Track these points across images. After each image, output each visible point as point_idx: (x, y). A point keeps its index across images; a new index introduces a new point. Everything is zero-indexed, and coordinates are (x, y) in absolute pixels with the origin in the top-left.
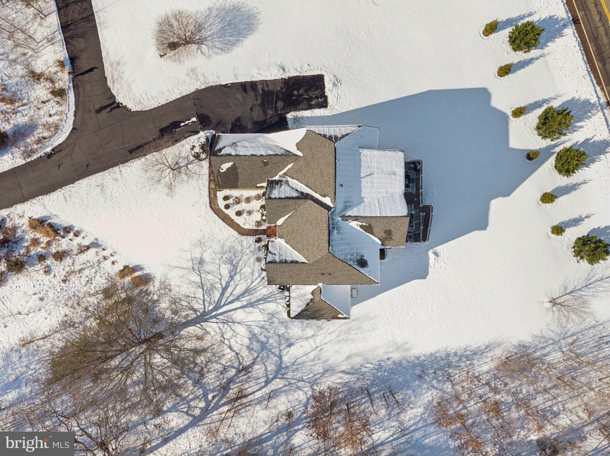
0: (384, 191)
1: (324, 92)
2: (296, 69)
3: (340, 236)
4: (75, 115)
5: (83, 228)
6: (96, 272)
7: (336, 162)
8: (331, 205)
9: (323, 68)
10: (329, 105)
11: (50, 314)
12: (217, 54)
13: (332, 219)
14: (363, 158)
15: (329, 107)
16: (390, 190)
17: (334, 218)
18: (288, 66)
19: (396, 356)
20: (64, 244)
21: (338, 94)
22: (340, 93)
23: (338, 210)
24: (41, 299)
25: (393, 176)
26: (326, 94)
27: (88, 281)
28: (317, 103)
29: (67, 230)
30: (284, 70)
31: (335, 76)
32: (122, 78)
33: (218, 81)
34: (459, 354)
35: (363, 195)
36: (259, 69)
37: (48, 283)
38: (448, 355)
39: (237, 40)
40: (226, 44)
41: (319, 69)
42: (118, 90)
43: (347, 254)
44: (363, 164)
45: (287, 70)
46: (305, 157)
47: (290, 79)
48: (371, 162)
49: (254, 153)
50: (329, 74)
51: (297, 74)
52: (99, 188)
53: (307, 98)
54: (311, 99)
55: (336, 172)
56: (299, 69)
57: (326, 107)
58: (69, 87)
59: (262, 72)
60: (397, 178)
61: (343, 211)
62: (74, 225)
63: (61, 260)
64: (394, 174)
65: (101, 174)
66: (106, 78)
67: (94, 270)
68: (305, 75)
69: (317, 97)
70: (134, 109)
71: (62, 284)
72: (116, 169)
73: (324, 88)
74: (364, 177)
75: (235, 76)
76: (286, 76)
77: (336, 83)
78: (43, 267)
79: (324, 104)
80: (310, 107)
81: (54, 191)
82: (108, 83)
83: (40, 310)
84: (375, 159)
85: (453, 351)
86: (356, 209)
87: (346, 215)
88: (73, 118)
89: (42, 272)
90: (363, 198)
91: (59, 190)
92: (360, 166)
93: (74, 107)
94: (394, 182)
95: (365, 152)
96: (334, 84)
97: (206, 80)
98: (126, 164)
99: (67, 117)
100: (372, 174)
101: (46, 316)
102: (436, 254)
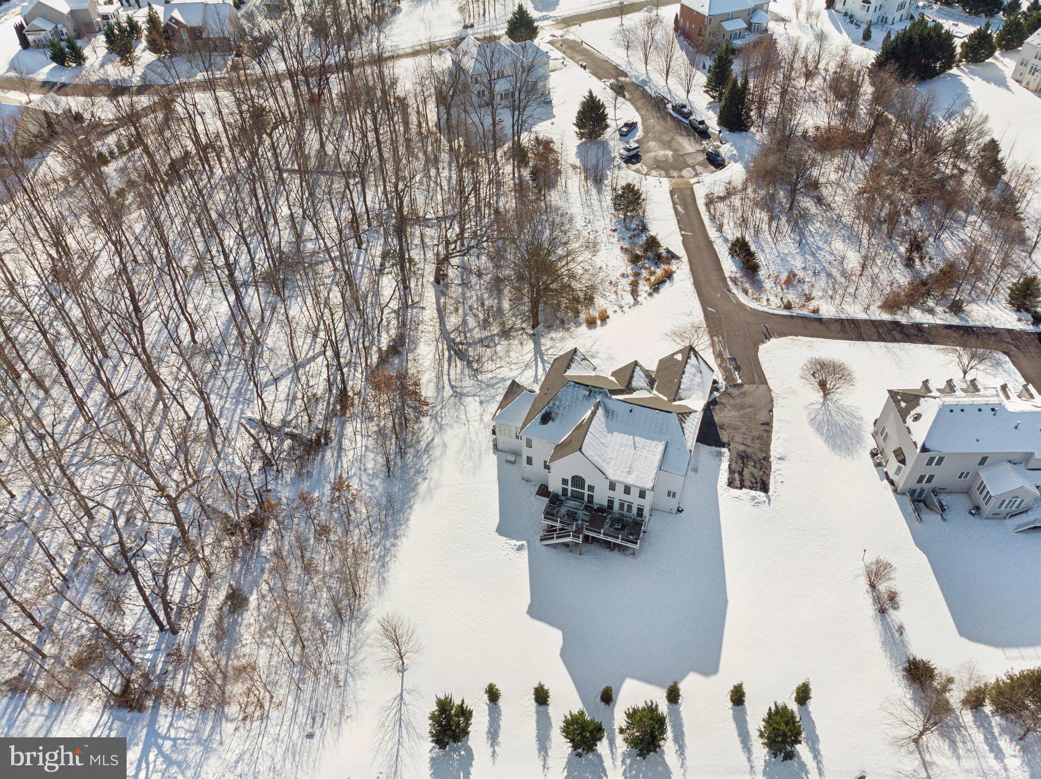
0: (614, 457)
1: (746, 487)
2: (779, 470)
3: (581, 397)
4: (764, 312)
6: (611, 301)
7: (656, 409)
8: (614, 397)
9: (776, 493)
10: (731, 489)
11: (585, 270)
12: (809, 414)
13: (600, 393)
14: (655, 443)
15: (728, 487)
16: (613, 463)
18: (784, 463)
19: (423, 487)
20: (644, 287)
21: (741, 499)
22: (742, 501)
23: (607, 400)
25: (628, 470)
26: (744, 489)
28: (735, 478)
29: (656, 290)
30: (780, 459)
31: (764, 501)
32: (795, 345)
33: (778, 406)
34: (392, 549)
35: (615, 433)
36: (786, 439)
37: (613, 274)
38: (396, 537)
39: (822, 434)
40: (820, 424)
41: (775, 490)
42: (784, 341)
43: (561, 402)
44: (649, 441)
45: (780, 462)
47: (769, 461)
48: (648, 451)
50: (767, 497)
51: (773, 470)
52: (689, 312)
53: (742, 471)
54: (741, 473)
55: (647, 407)
56: (779, 472)
57: (729, 485)
58: (792, 313)
59: (780, 441)
60: (624, 474)
61: (605, 406)
62: (659, 294)
63: (630, 284)
64: (629, 473)
66: (797, 336)
67: (613, 300)
68: (771, 476)
69: (742, 481)
70: (761, 347)
71: (608, 281)
72: (704, 325)
73: (751, 489)
74: (634, 439)
75: (781, 420)
76: (773, 459)
77: (755, 501)
78: (628, 274)
79: (731, 484)
80: (731, 471)
84: (651, 456)
85: (399, 543)
86: (603, 419)
87: (600, 407)
89: (624, 272)
90: (612, 433)
92: (647, 438)
94: (621, 469)
95: (661, 447)
96: (754, 499)
97: (781, 399)
100: (635, 447)
102: (520, 548)
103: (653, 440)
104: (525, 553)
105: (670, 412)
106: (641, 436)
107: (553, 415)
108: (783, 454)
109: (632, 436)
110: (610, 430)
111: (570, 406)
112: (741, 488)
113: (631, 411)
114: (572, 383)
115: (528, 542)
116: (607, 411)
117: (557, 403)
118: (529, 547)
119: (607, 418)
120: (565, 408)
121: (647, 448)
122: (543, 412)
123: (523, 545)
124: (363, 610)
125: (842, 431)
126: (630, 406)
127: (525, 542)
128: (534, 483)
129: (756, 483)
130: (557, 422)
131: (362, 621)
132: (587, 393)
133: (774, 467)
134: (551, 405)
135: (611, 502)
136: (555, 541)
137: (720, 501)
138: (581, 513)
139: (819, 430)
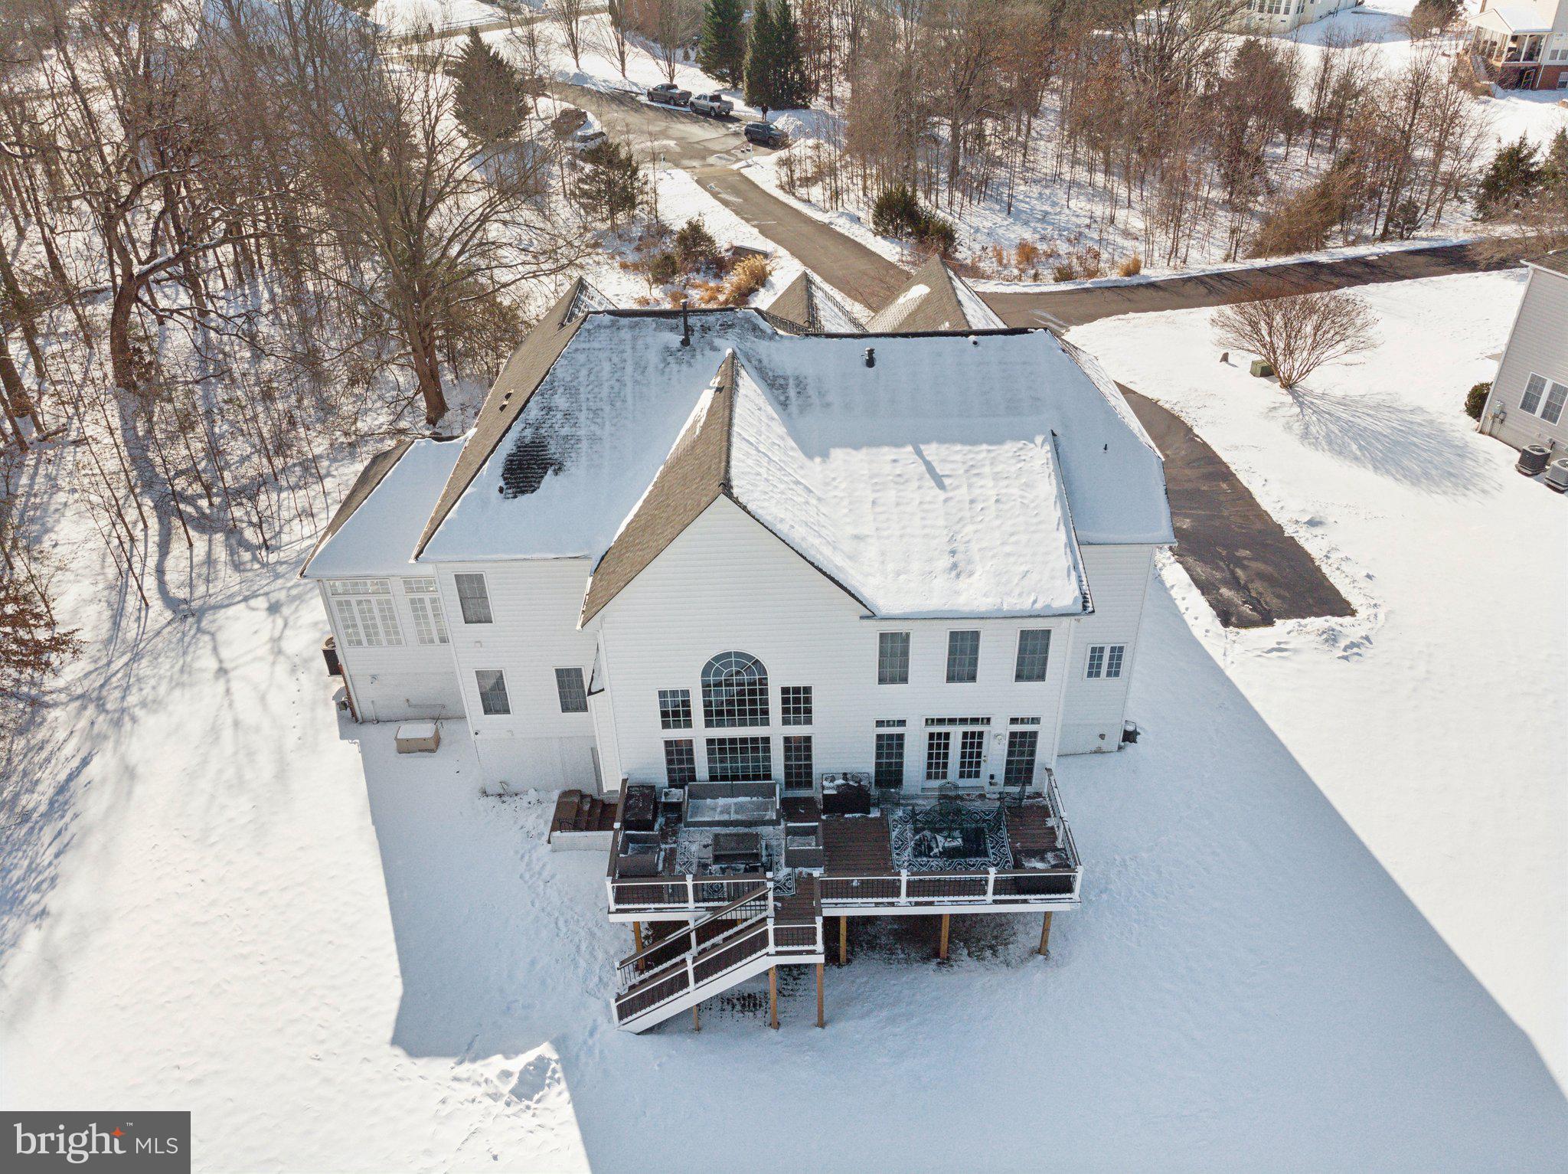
1: (1284, 616)
2: (1332, 550)
9: (1378, 611)
13: (728, 326)
14: (1008, 447)
15: (1229, 629)
18: (1333, 530)
23: (763, 346)
26: (1278, 621)
28: (1229, 599)
30: (1311, 525)
31: (1365, 638)
40: (1330, 441)
41: (1371, 602)
44: (981, 447)
45: (1318, 532)
47: (1289, 541)
51: (1316, 554)
53: (1235, 577)
54: (1238, 587)
55: (927, 336)
56: (1336, 556)
57: (1227, 623)
59: (1274, 486)
61: (761, 370)
64: (956, 569)
68: (1325, 570)
69: (1256, 603)
73: (1300, 615)
76: (1292, 531)
79: (1232, 618)
80: (1204, 585)
84: (1013, 490)
90: (825, 455)
92: (969, 441)
94: (916, 563)
95: (1040, 454)
100: (937, 477)
103: (998, 440)
105: (1024, 331)
107: (553, 449)
108: (1312, 511)
109: (910, 449)
110: (815, 448)
111: (616, 398)
112: (1265, 621)
113: (870, 363)
114: (608, 317)
115: (559, 1044)
116: (775, 384)
117: (560, 401)
118: (568, 1063)
119: (784, 405)
120: (596, 412)
121: (987, 470)
122: (508, 446)
123: (541, 1064)
126: (860, 347)
127: (545, 1050)
128: (532, 795)
130: (577, 470)
132: (675, 339)
133: (1311, 549)
134: (534, 412)
135: (890, 747)
136: (695, 994)
138: (774, 836)
139: (1340, 452)
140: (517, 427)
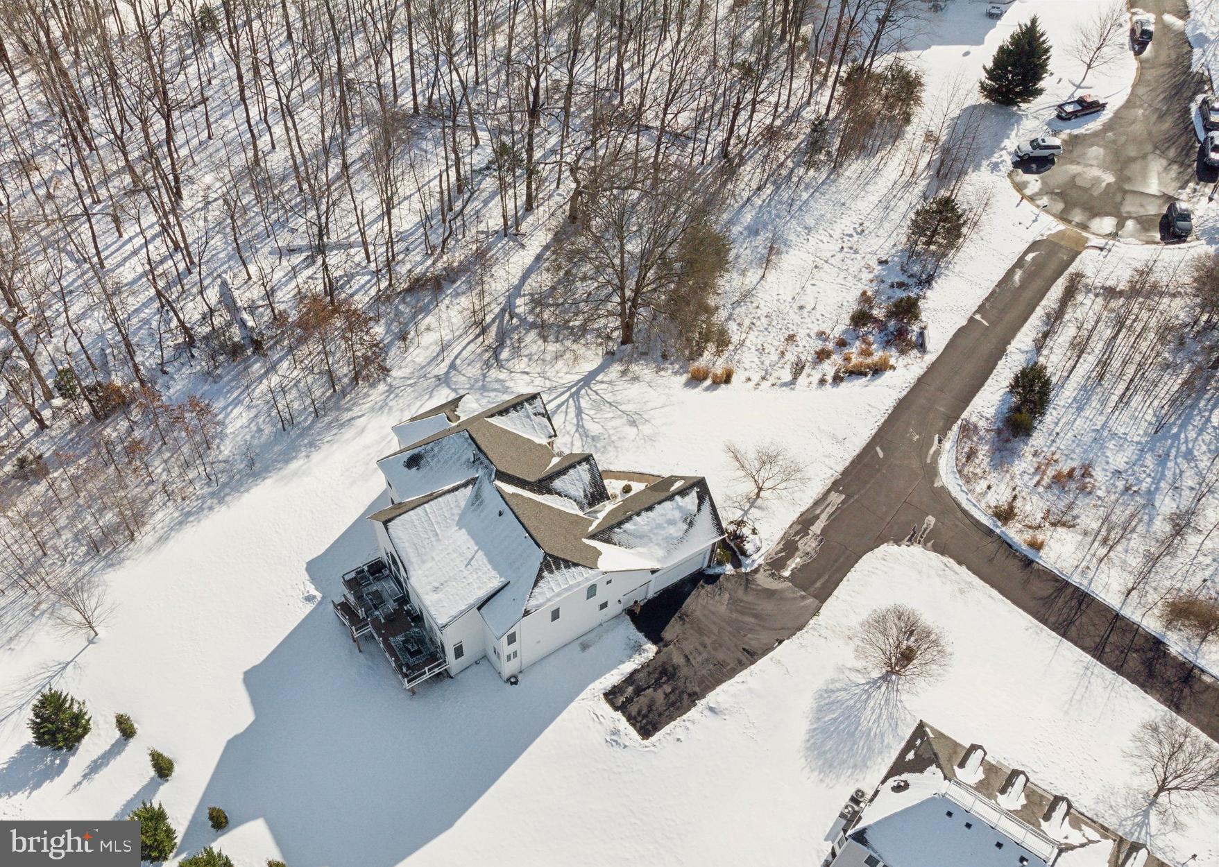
0: (437, 558)
1: (624, 713)
2: (693, 722)
3: (463, 459)
4: (954, 500)
5: (820, 392)
6: (762, 363)
7: (528, 532)
8: (498, 483)
9: (652, 748)
10: (603, 701)
11: (778, 300)
12: (833, 681)
13: (486, 467)
14: (494, 573)
15: (602, 696)
16: (430, 564)
17: (485, 470)
18: (709, 719)
20: (829, 368)
21: (601, 723)
22: (599, 727)
23: (486, 483)
24: (801, 308)
25: (436, 584)
26: (619, 713)
27: (763, 349)
28: (624, 692)
29: (837, 379)
30: (711, 709)
31: (625, 747)
32: (939, 576)
33: (797, 641)
35: (463, 530)
36: (751, 691)
37: (810, 326)
39: (819, 719)
40: (832, 703)
41: (657, 744)
42: (930, 559)
43: (440, 451)
44: (489, 567)
45: (707, 713)
46: (576, 538)
47: (693, 704)
48: (478, 578)
49: (650, 514)
50: (636, 745)
51: (685, 717)
52: (840, 437)
53: (644, 690)
54: (639, 692)
55: (520, 521)
56: (688, 724)
57: (606, 695)
58: (997, 526)
59: (743, 687)
60: (429, 588)
61: (478, 489)
62: (835, 389)
63: (816, 353)
64: (436, 589)
65: (856, 453)
66: (960, 563)
67: (767, 363)
68: (673, 723)
69: (629, 700)
70: (884, 547)
71: (792, 333)
72: (841, 469)
73: (628, 720)
74: (476, 552)
75: (779, 662)
76: (701, 704)
77: (614, 737)
78: (831, 337)
79: (611, 695)
80: (631, 679)
81: (895, 408)
82: (952, 561)
83: (793, 298)
84: (476, 586)
86: (463, 504)
87: (471, 486)
88: (954, 495)
89: (828, 331)
90: (460, 529)
91: (890, 412)
92: (490, 561)
93: (967, 508)
94: (431, 579)
95: (496, 584)
96: (616, 732)
97: (816, 634)
98: (832, 480)
99: (963, 491)
100: (469, 564)
101: (780, 297)
102: (309, 598)
103: (495, 567)
104: (310, 607)
105: (539, 546)
106: (486, 555)
107: (422, 462)
108: (723, 706)
109: (476, 548)
110: (461, 524)
111: (446, 462)
112: (616, 709)
113: (500, 514)
114: (467, 435)
115: (323, 598)
116: (477, 496)
117: (436, 449)
118: (320, 604)
119: (473, 504)
120: (439, 461)
121: (480, 573)
122: (416, 451)
124: (122, 555)
125: (853, 734)
126: (503, 507)
127: (319, 595)
129: (645, 716)
130: (423, 471)
131: (110, 566)
132: (473, 459)
133: (693, 713)
134: (429, 447)
137: (573, 705)
138: (390, 604)
139: (820, 711)
140: (423, 447)
